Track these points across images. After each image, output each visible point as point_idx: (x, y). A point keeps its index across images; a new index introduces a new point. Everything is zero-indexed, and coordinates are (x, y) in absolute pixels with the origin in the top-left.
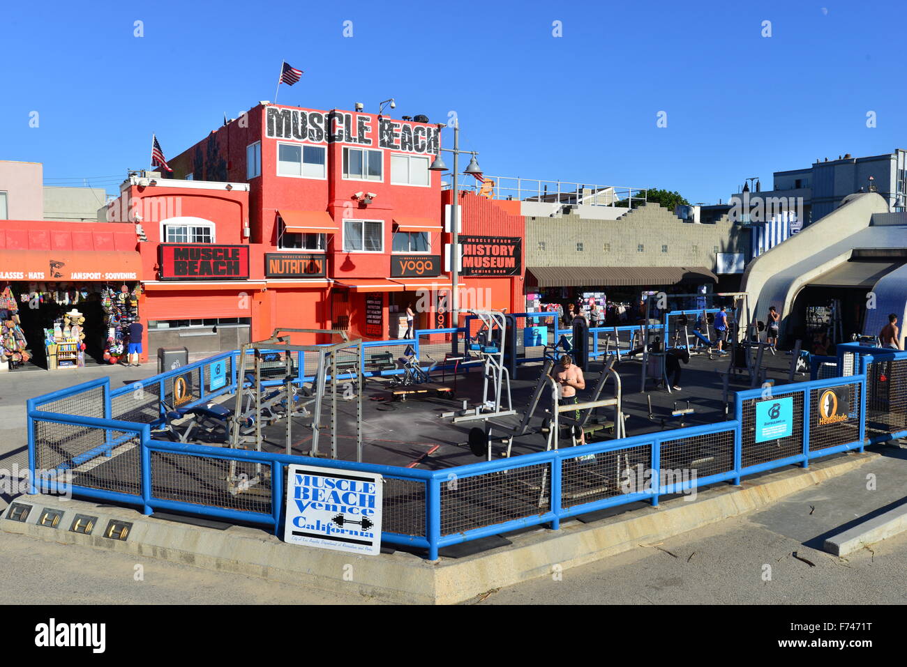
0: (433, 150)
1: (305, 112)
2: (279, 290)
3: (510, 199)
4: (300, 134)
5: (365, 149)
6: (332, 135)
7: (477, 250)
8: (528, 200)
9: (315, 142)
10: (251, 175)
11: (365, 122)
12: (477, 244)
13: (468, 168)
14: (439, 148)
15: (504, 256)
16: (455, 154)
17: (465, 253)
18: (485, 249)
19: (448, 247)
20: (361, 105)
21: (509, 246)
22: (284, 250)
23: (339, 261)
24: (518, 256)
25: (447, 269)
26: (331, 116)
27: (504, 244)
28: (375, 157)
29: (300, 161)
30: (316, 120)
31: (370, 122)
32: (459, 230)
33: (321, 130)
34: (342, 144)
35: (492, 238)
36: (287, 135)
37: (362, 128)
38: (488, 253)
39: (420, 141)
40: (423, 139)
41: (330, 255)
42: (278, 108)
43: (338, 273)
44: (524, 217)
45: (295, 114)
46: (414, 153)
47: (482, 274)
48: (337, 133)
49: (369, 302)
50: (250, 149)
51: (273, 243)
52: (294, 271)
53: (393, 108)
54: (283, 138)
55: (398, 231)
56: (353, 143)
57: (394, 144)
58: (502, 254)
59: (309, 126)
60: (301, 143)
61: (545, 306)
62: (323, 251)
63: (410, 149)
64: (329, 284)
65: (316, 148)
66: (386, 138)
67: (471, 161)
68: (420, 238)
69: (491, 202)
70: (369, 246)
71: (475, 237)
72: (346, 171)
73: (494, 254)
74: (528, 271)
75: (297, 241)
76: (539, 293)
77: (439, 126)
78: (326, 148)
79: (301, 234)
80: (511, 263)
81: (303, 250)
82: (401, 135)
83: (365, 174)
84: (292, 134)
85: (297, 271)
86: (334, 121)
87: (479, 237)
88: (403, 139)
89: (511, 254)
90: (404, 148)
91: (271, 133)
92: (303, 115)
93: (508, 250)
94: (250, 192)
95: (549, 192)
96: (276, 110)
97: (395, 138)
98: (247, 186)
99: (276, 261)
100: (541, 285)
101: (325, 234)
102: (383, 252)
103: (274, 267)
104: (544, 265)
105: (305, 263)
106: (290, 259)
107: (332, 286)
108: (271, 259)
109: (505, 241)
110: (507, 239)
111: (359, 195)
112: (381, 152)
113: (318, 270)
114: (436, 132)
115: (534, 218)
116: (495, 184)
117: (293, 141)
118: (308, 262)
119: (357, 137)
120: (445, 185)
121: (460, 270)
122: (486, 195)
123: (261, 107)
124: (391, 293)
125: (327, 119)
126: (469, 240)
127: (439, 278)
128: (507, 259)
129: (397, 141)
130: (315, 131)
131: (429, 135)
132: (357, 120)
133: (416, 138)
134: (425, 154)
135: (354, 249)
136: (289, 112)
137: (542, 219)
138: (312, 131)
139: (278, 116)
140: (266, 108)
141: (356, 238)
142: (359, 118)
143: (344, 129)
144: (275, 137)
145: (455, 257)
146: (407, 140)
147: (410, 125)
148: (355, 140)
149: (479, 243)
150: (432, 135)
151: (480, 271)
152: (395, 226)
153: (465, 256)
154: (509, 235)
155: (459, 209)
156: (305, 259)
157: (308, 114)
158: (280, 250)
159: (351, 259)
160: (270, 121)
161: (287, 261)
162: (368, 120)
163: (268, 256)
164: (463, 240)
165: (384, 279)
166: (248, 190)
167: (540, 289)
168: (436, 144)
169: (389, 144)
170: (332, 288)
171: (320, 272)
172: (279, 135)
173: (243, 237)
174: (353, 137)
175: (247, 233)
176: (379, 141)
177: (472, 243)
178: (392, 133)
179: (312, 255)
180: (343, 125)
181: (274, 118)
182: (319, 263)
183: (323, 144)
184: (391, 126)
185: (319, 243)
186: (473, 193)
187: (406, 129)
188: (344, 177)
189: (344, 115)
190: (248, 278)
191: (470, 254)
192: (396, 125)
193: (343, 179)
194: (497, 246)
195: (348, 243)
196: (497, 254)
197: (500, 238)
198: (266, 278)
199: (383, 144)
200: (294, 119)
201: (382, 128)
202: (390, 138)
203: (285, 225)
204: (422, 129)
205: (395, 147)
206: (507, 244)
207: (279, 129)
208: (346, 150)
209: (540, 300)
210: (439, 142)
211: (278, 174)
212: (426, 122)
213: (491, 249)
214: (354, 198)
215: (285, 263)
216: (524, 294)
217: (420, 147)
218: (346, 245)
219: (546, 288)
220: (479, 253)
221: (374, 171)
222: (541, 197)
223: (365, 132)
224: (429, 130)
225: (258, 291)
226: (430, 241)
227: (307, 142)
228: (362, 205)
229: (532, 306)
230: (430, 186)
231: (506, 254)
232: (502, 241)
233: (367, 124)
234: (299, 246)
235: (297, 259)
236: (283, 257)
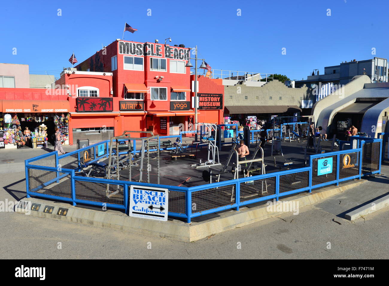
0: (187, 58)
1: (135, 43)
2: (125, 116)
3: (218, 78)
4: (133, 52)
5: (159, 58)
6: (146, 53)
7: (205, 99)
8: (225, 79)
9: (139, 56)
10: (113, 69)
11: (159, 47)
12: (205, 97)
13: (201, 66)
14: (189, 58)
15: (216, 102)
16: (196, 60)
17: (200, 100)
18: (208, 99)
19: (193, 98)
20: (157, 41)
21: (218, 98)
22: (127, 99)
23: (149, 104)
24: (221, 101)
25: (193, 107)
26: (145, 45)
27: (215, 97)
28: (163, 62)
29: (133, 63)
30: (139, 47)
31: (161, 47)
32: (198, 91)
33: (141, 51)
34: (150, 56)
35: (211, 94)
36: (128, 53)
37: (158, 50)
38: (209, 100)
39: (181, 55)
40: (183, 54)
41: (145, 102)
42: (124, 42)
43: (149, 109)
44: (224, 86)
45: (131, 44)
46: (179, 60)
47: (207, 109)
48: (148, 52)
49: (161, 120)
50: (113, 59)
51: (123, 97)
52: (131, 108)
53: (170, 41)
54: (126, 54)
55: (173, 92)
56: (154, 56)
57: (171, 56)
58: (215, 101)
59: (136, 49)
60: (133, 56)
61: (232, 122)
62: (143, 100)
63: (178, 58)
64: (145, 113)
65: (138, 58)
66: (168, 54)
67: (202, 63)
68: (181, 95)
69: (210, 80)
70: (161, 98)
71: (204, 94)
72: (152, 68)
73: (211, 100)
74: (225, 107)
75: (132, 96)
76: (230, 117)
77: (189, 49)
78: (143, 58)
79: (133, 93)
80: (218, 104)
81: (135, 99)
82: (174, 53)
83: (159, 68)
84: (129, 52)
85: (132, 108)
86: (147, 47)
87: (206, 94)
88: (175, 54)
89: (218, 101)
90: (175, 58)
91: (121, 52)
92: (134, 44)
93: (217, 99)
94: (113, 76)
95: (234, 76)
96: (123, 43)
97: (171, 54)
98: (112, 74)
100: (230, 113)
101: (143, 93)
102: (167, 100)
103: (123, 106)
104: (232, 105)
105: (135, 105)
106: (129, 103)
107: (146, 114)
108: (122, 103)
109: (216, 96)
110: (217, 94)
111: (157, 77)
112: (165, 60)
113: (141, 107)
114: (188, 51)
115: (228, 86)
116: (212, 72)
117: (130, 55)
118: (137, 105)
119: (156, 53)
120: (191, 73)
121: (198, 107)
122: (208, 77)
123: (117, 41)
124: (170, 117)
125: (144, 46)
126: (202, 95)
127: (189, 110)
128: (217, 103)
129: (172, 55)
130: (139, 51)
131: (185, 52)
132: (156, 46)
133: (180, 54)
134: (184, 60)
135: (155, 99)
136: (128, 44)
137: (231, 86)
138: (138, 51)
139: (124, 45)
140: (119, 42)
141: (156, 95)
142: (157, 46)
143: (150, 50)
144: (123, 54)
145: (196, 102)
146: (176, 55)
147: (177, 49)
148: (155, 54)
149: (206, 96)
150: (187, 53)
151: (206, 108)
152: (172, 90)
153: (200, 101)
154: (218, 93)
155: (198, 82)
156: (136, 103)
157: (136, 44)
158: (125, 99)
159: (154, 103)
160: (121, 47)
161: (128, 104)
162: (160, 46)
163: (120, 102)
164: (199, 95)
165: (167, 111)
166: (112, 75)
167: (230, 115)
168: (188, 56)
169: (169, 56)
170: (146, 115)
171: (142, 108)
172: (124, 53)
173: (110, 95)
174: (154, 53)
175: (112, 93)
176: (165, 55)
177: (203, 96)
178: (170, 52)
179: (138, 101)
180: (150, 49)
181: (122, 46)
182: (141, 105)
183: (142, 56)
184: (170, 49)
185: (141, 97)
186: (203, 76)
187: (176, 50)
188: (151, 70)
189: (150, 44)
190: (113, 111)
191: (202, 101)
192: (172, 48)
193: (150, 71)
194: (213, 98)
195: (153, 97)
196: (213, 101)
197: (214, 94)
198: (120, 111)
199: (166, 56)
200: (130, 46)
201: (166, 50)
202: (169, 54)
203: (127, 89)
204: (182, 50)
205: (171, 57)
206: (217, 97)
207: (124, 50)
208: (151, 59)
209: (230, 119)
210: (189, 55)
211: (124, 69)
212: (184, 47)
213: (210, 98)
214: (155, 78)
215: (127, 105)
216: (224, 117)
217: (181, 57)
218: (152, 98)
219: (233, 114)
220: (205, 100)
221: (163, 67)
222: (231, 78)
223: (159, 51)
224: (185, 51)
225: (117, 116)
226: (186, 96)
227: (136, 56)
228: (158, 81)
229: (227, 121)
230: (186, 73)
231: (216, 101)
232: (215, 96)
233: (160, 48)
234: (133, 98)
235: (132, 103)
236: (127, 102)
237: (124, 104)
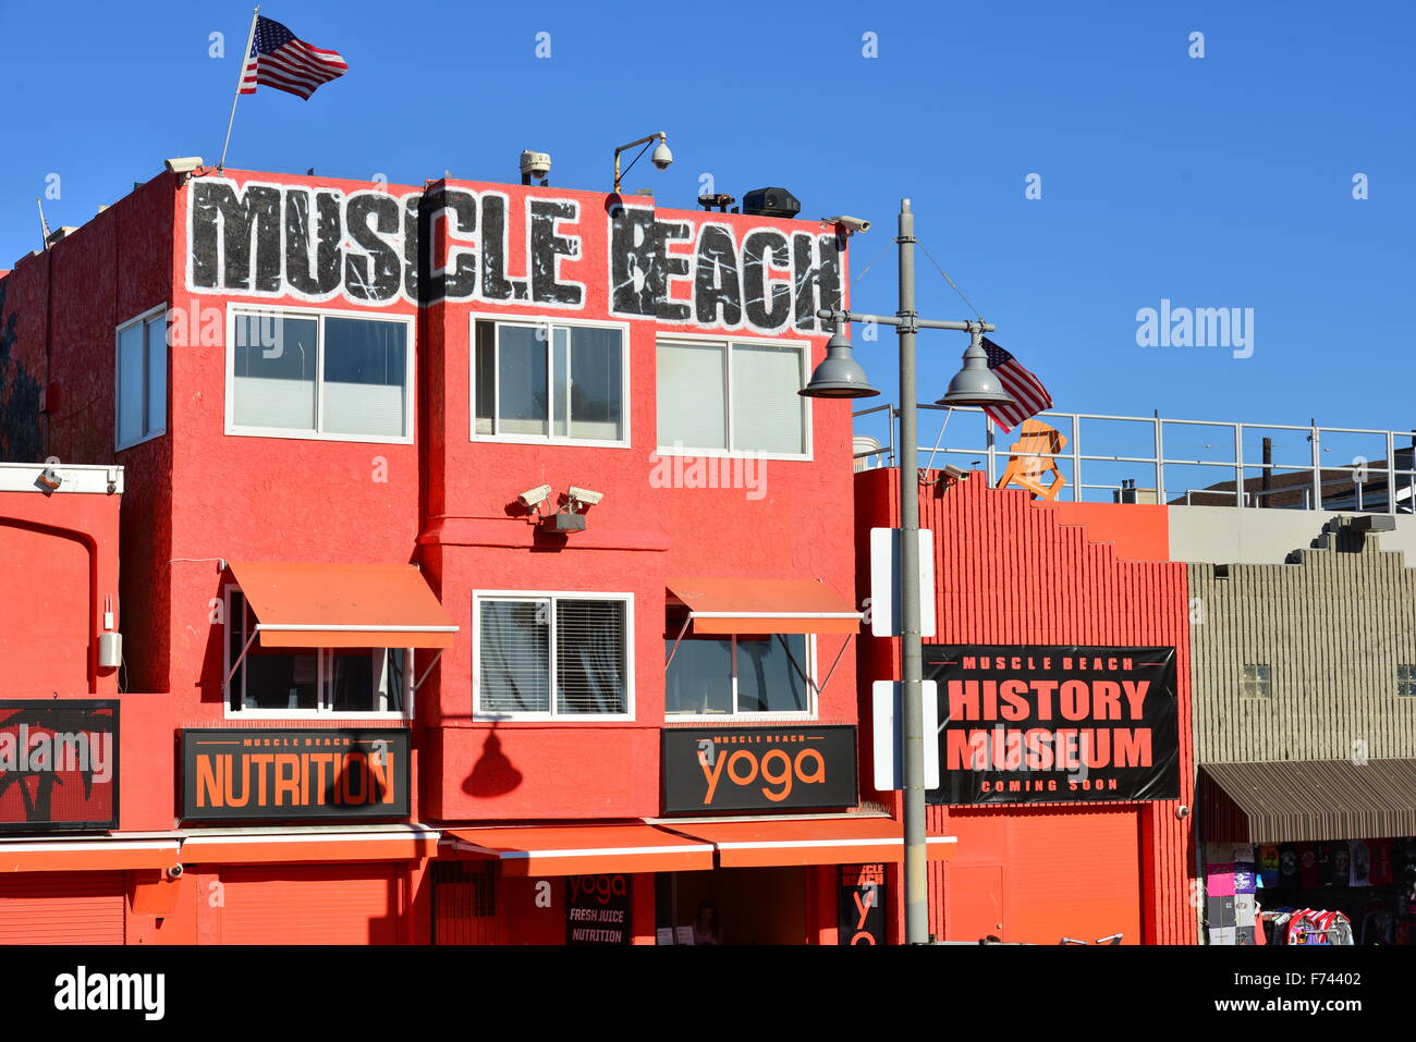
0: (817, 321)
1: (332, 191)
2: (232, 872)
3: (1129, 497)
4: (314, 274)
5: (553, 322)
6: (434, 274)
7: (1001, 702)
8: (1199, 500)
9: (370, 302)
10: (129, 433)
11: (557, 221)
12: (1000, 677)
13: (954, 385)
14: (840, 315)
15: (1110, 724)
16: (902, 332)
17: (955, 714)
18: (1032, 697)
19: (883, 692)
20: (542, 161)
21: (1128, 685)
22: (251, 714)
23: (460, 752)
24: (1163, 719)
25: (884, 780)
26: (432, 202)
27: (1106, 675)
28: (596, 351)
29: (312, 376)
30: (372, 221)
31: (576, 221)
32: (926, 625)
33: (393, 256)
34: (469, 308)
35: (1057, 653)
36: (266, 281)
37: (546, 245)
38: (1045, 713)
39: (768, 285)
40: (779, 278)
41: (424, 736)
42: (233, 184)
43: (456, 803)
44: (1181, 569)
45: (297, 201)
46: (744, 332)
47: (1023, 796)
48: (451, 268)
49: (578, 914)
50: (129, 337)
51: (210, 690)
52: (287, 795)
53: (662, 165)
54: (252, 291)
55: (690, 635)
56: (511, 300)
57: (670, 299)
58: (1099, 715)
59: (348, 245)
60: (319, 308)
61: (1281, 919)
62: (397, 715)
63: (732, 316)
64: (420, 845)
65: (372, 324)
66: (638, 279)
67: (967, 359)
68: (774, 660)
69: (1051, 513)
70: (577, 694)
71: (992, 651)
72: (485, 409)
73: (1067, 712)
74: (1204, 778)
75: (297, 680)
76: (1253, 869)
77: (840, 228)
78: (411, 322)
79: (313, 652)
80: (1136, 748)
81: (324, 714)
82: (693, 267)
83: (560, 416)
84: (283, 275)
85: (301, 798)
86: (442, 222)
87: (1009, 651)
88: (703, 281)
89: (1137, 713)
90: (706, 314)
91: (205, 276)
92: (326, 203)
93: (1124, 700)
94: (125, 497)
95: (1281, 466)
96: (227, 190)
97: (671, 277)
98: (117, 474)
99: (219, 758)
100: (1259, 834)
101: (405, 651)
102: (630, 716)
103: (213, 782)
104: (1272, 756)
105: (329, 766)
106: (272, 750)
107: (432, 852)
108: (203, 750)
109: (1112, 664)
110: (1120, 653)
111: (535, 496)
112: (617, 334)
113: (380, 791)
114: (830, 251)
115: (1221, 571)
116: (1063, 440)
117: (288, 301)
118: (340, 763)
119: (528, 279)
120: (866, 448)
121: (932, 780)
122: (1030, 482)
123: (174, 180)
124: (662, 879)
125: (415, 214)
126: (969, 663)
127: (852, 813)
128: (1122, 735)
129: (680, 289)
130: (371, 262)
131: (803, 261)
132: (529, 216)
133: (754, 274)
134: (790, 335)
135: (524, 707)
136: (276, 195)
137: (1252, 571)
138: (359, 262)
139: (234, 212)
140: (191, 183)
141: (525, 667)
142: (536, 207)
143: (477, 252)
144: (220, 289)
145: (914, 732)
146: (718, 285)
147: (727, 227)
148: (520, 289)
149: (1009, 674)
150: (816, 264)
151: (1015, 786)
152: (676, 616)
153: (953, 725)
154: (1123, 641)
155: (924, 541)
156: (332, 750)
157: (343, 202)
158: (236, 715)
159: (506, 749)
160: (204, 232)
161: (262, 760)
162: (567, 212)
163: (188, 740)
164: (943, 662)
165: (635, 822)
166: (120, 488)
167: (1258, 850)
168: (830, 298)
169: (648, 303)
170: (432, 862)
171: (389, 799)
172: (235, 280)
173: (95, 669)
174: (512, 279)
175: (113, 655)
176: (612, 291)
177: (979, 675)
178: (660, 259)
179: (357, 733)
180: (477, 236)
181: (220, 220)
182: (380, 760)
183: (398, 310)
184: (657, 234)
185: (383, 688)
186: (976, 478)
187: (715, 242)
188: (478, 431)
189: (478, 198)
190: (115, 825)
191: (973, 715)
192: (675, 230)
193: (474, 438)
194: (1081, 686)
195: (500, 685)
196: (1082, 714)
197: (1091, 653)
198: (183, 826)
199: (626, 300)
200: (292, 220)
201: (623, 241)
202: (651, 278)
203: (253, 620)
204: (777, 241)
205: (675, 312)
206: (1118, 676)
207: (237, 257)
208: (485, 328)
209: (1260, 896)
210: (842, 288)
211: (231, 428)
212: (790, 214)
213: (1055, 695)
214: (518, 509)
215: (254, 767)
216: (1192, 875)
217: (769, 309)
218: (487, 692)
219: (1283, 847)
220: (1007, 712)
221: (595, 405)
222: (1249, 485)
223: (558, 257)
224: (802, 244)
225: (152, 876)
226: (813, 669)
227: (339, 303)
228: (549, 538)
229: (1229, 919)
230: (809, 457)
231: (1116, 714)
232: (1098, 664)
233: (564, 228)
234: (308, 701)
235: (299, 751)
236: (247, 743)
237: (225, 762)
